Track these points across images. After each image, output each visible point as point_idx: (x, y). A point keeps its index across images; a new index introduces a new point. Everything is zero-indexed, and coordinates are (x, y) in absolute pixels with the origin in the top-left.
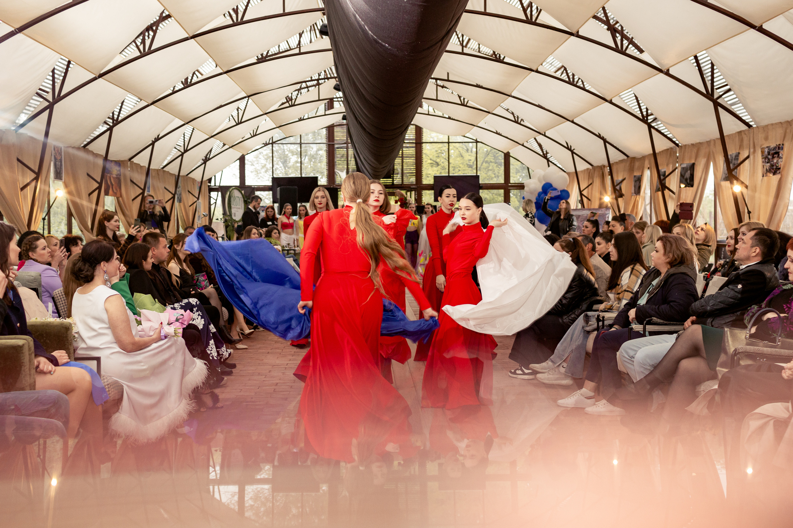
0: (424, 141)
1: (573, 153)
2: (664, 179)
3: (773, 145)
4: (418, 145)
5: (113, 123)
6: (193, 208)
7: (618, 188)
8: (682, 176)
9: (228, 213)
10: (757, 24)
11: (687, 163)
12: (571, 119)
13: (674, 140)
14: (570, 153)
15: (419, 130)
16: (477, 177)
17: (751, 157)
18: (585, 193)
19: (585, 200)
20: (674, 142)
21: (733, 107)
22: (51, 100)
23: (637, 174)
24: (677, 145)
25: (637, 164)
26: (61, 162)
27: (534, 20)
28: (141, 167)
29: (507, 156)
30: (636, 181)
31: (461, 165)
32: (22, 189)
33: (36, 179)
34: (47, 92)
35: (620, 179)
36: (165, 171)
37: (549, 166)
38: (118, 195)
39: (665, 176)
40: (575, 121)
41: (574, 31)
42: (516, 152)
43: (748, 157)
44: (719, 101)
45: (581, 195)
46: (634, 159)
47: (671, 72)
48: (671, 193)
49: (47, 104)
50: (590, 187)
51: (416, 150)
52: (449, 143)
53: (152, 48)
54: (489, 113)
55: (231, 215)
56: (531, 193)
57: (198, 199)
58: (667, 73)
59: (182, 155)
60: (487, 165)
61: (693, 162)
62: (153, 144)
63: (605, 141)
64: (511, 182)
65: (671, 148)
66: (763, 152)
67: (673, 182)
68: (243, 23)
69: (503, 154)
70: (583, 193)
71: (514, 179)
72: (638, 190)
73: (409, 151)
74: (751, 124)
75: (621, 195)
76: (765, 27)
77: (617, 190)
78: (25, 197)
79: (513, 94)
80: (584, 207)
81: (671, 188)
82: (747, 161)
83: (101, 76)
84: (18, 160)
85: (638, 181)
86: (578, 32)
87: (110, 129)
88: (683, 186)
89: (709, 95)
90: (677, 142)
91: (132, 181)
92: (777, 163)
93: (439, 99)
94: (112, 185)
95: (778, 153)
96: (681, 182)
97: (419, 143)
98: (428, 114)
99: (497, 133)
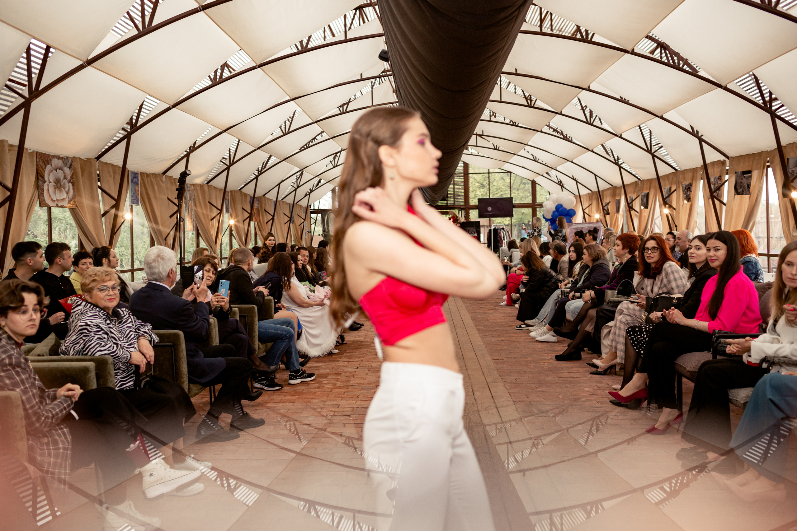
0: (470, 172)
1: (577, 182)
2: (632, 202)
3: (687, 183)
4: (466, 175)
5: (258, 173)
6: (301, 227)
7: (606, 208)
8: (642, 200)
9: (327, 231)
10: (659, 115)
11: (646, 192)
12: (571, 160)
13: (637, 176)
14: (575, 182)
15: (466, 166)
16: (511, 199)
17: (677, 190)
18: (587, 211)
19: (586, 216)
20: (637, 177)
21: (665, 157)
22: (228, 164)
23: (617, 198)
24: (639, 179)
25: (618, 191)
26: (229, 201)
27: (532, 105)
28: (271, 200)
29: (534, 183)
30: (616, 204)
31: (503, 187)
32: (212, 220)
33: (220, 213)
34: (226, 159)
35: (608, 201)
36: (283, 201)
37: (562, 191)
38: (258, 221)
39: (633, 201)
40: (573, 161)
41: (559, 112)
42: (538, 179)
43: (675, 190)
44: (655, 154)
45: (584, 212)
46: (616, 187)
47: (623, 136)
48: (636, 213)
49: (226, 166)
50: (590, 206)
51: (464, 178)
52: (489, 173)
53: (290, 131)
54: (515, 154)
55: (328, 232)
56: (548, 211)
57: (305, 220)
58: (621, 137)
59: (296, 190)
60: (524, 186)
61: (648, 191)
62: (279, 184)
63: (596, 176)
64: (537, 202)
65: (636, 182)
66: (683, 187)
67: (637, 205)
68: (346, 112)
69: (530, 182)
70: (585, 211)
71: (539, 200)
72: (618, 211)
73: (459, 179)
74: (676, 168)
75: (608, 214)
76: (664, 116)
77: (605, 210)
78: (213, 226)
79: (529, 144)
80: (585, 221)
81: (636, 209)
82: (675, 192)
83: (259, 148)
84: (209, 202)
85: (618, 203)
86: (561, 112)
87: (257, 178)
88: (642, 208)
89: (649, 151)
90: (639, 177)
91: (265, 210)
92: (689, 195)
93: (478, 145)
94: (255, 214)
95: (689, 188)
96: (642, 205)
97: (466, 174)
98: (472, 155)
99: (523, 167)
